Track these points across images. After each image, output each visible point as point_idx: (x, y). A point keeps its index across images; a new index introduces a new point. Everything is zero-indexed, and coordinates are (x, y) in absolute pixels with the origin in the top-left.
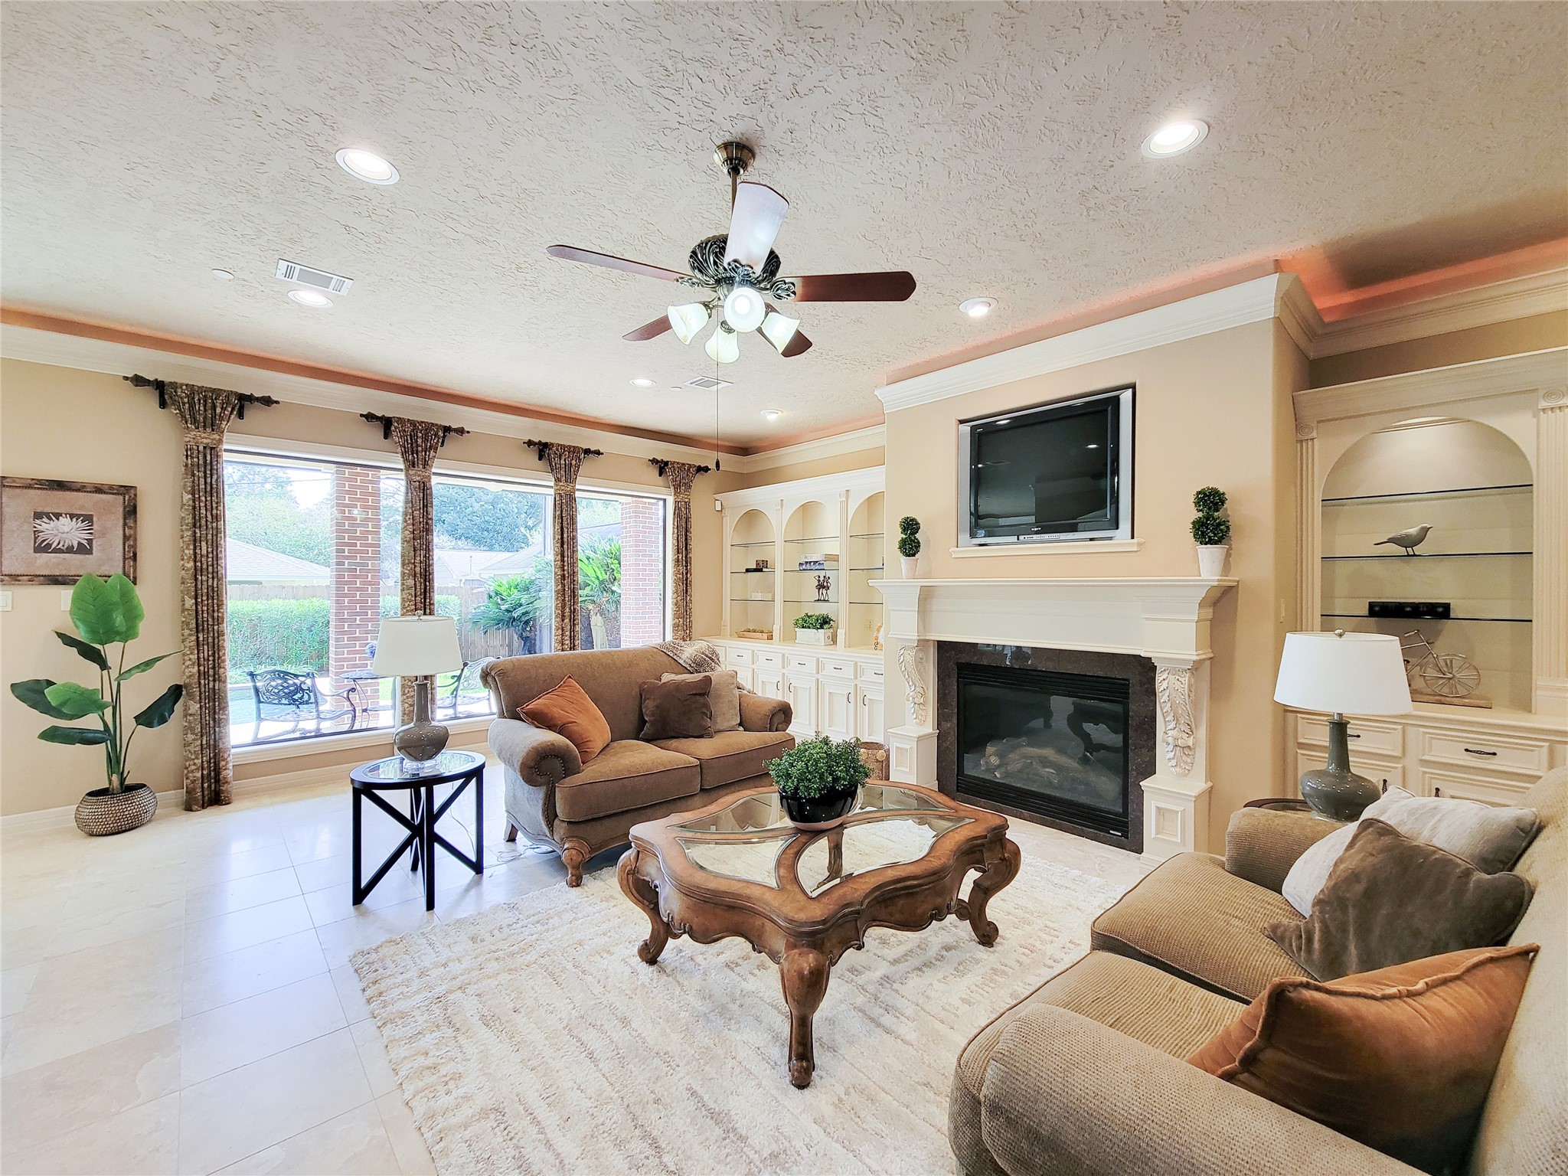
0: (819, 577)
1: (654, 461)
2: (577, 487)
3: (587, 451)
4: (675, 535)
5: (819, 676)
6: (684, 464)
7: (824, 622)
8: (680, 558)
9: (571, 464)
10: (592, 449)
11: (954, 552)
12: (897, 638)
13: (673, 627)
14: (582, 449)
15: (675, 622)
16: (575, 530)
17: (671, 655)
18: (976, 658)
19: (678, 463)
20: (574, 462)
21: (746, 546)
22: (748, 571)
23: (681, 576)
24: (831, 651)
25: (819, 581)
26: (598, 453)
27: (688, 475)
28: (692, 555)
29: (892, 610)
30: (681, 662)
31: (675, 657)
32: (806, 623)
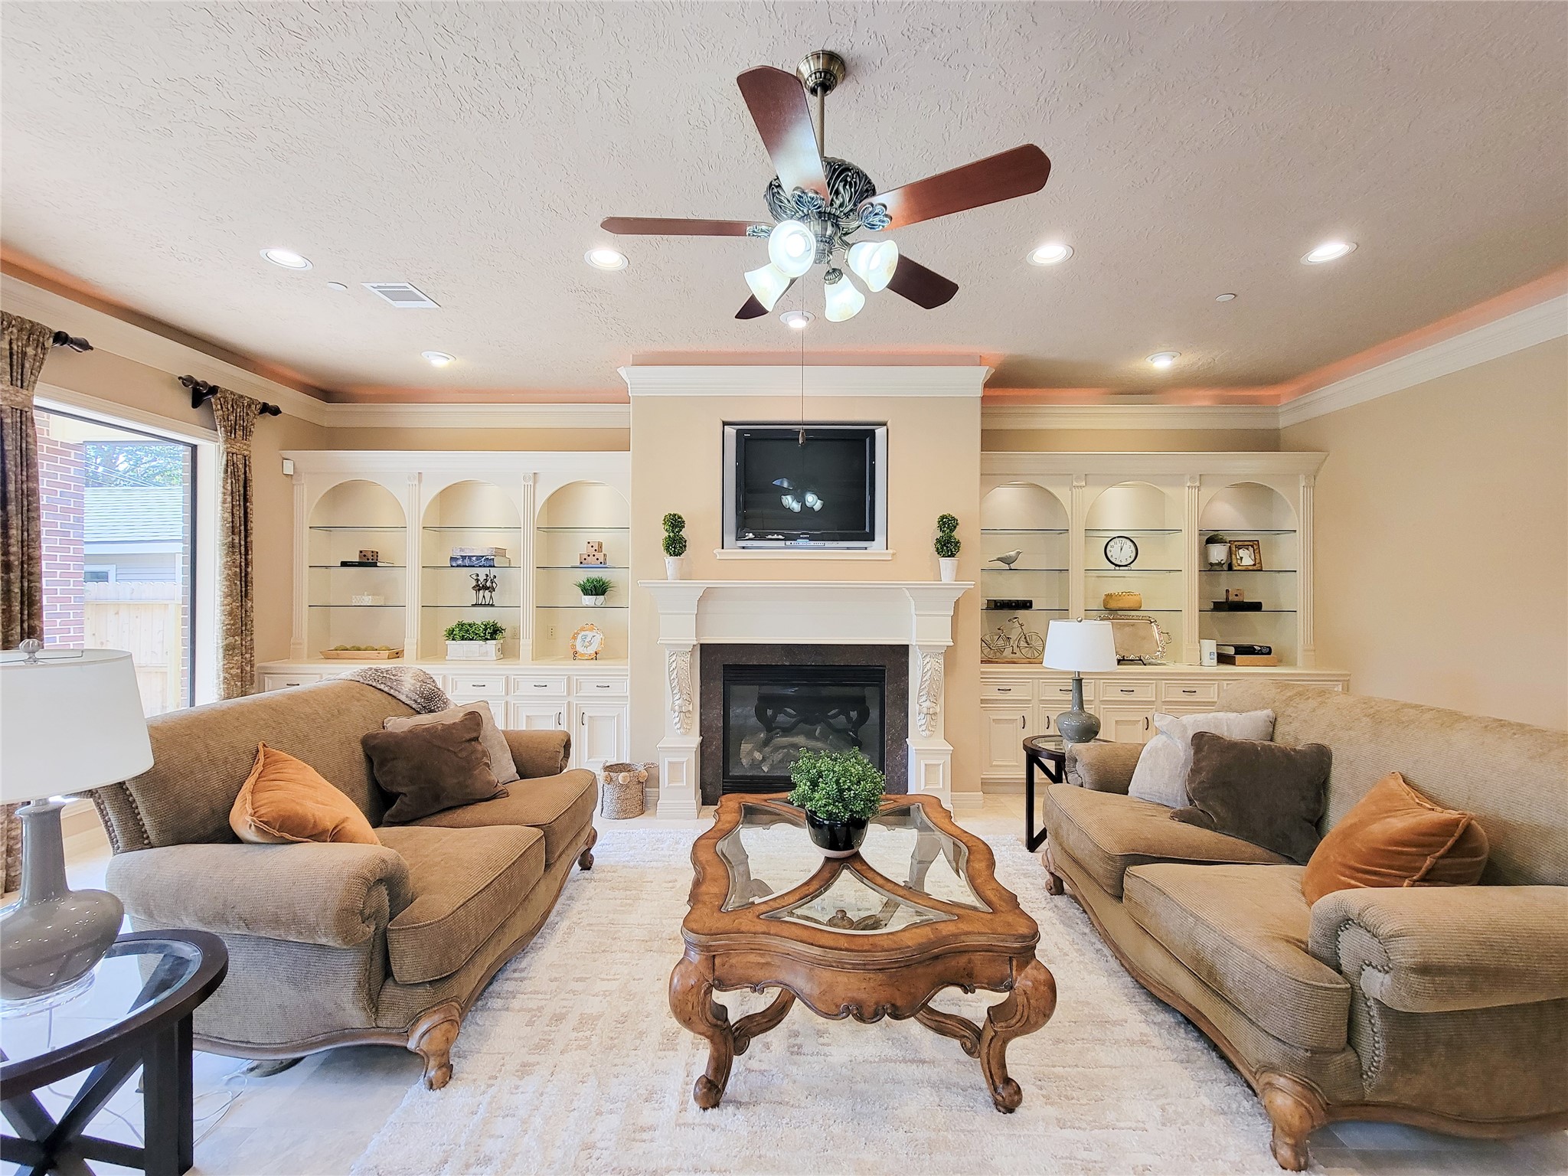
0: (478, 575)
1: (187, 381)
2: (37, 401)
3: (61, 338)
4: (229, 505)
5: (508, 698)
6: (242, 397)
7: (493, 632)
8: (237, 541)
9: (24, 354)
10: (72, 335)
11: (719, 553)
12: (666, 644)
13: (225, 650)
14: (51, 331)
15: (227, 642)
16: (31, 477)
17: (386, 689)
18: (744, 659)
19: (232, 393)
20: (30, 351)
21: (328, 528)
22: (344, 564)
23: (238, 570)
24: (508, 667)
25: (477, 580)
26: (84, 345)
27: (247, 414)
28: (254, 538)
29: (662, 614)
30: (403, 698)
31: (392, 692)
32: (464, 632)
